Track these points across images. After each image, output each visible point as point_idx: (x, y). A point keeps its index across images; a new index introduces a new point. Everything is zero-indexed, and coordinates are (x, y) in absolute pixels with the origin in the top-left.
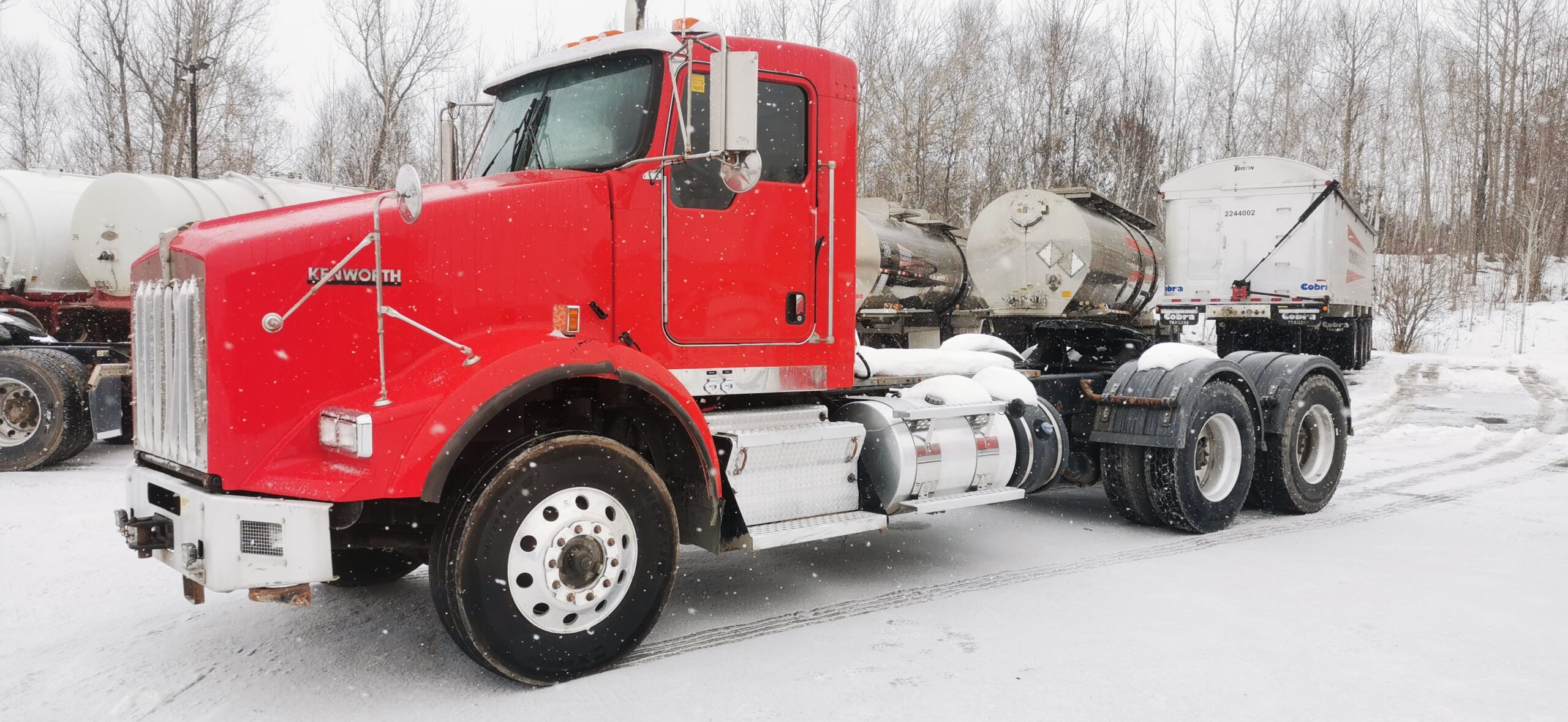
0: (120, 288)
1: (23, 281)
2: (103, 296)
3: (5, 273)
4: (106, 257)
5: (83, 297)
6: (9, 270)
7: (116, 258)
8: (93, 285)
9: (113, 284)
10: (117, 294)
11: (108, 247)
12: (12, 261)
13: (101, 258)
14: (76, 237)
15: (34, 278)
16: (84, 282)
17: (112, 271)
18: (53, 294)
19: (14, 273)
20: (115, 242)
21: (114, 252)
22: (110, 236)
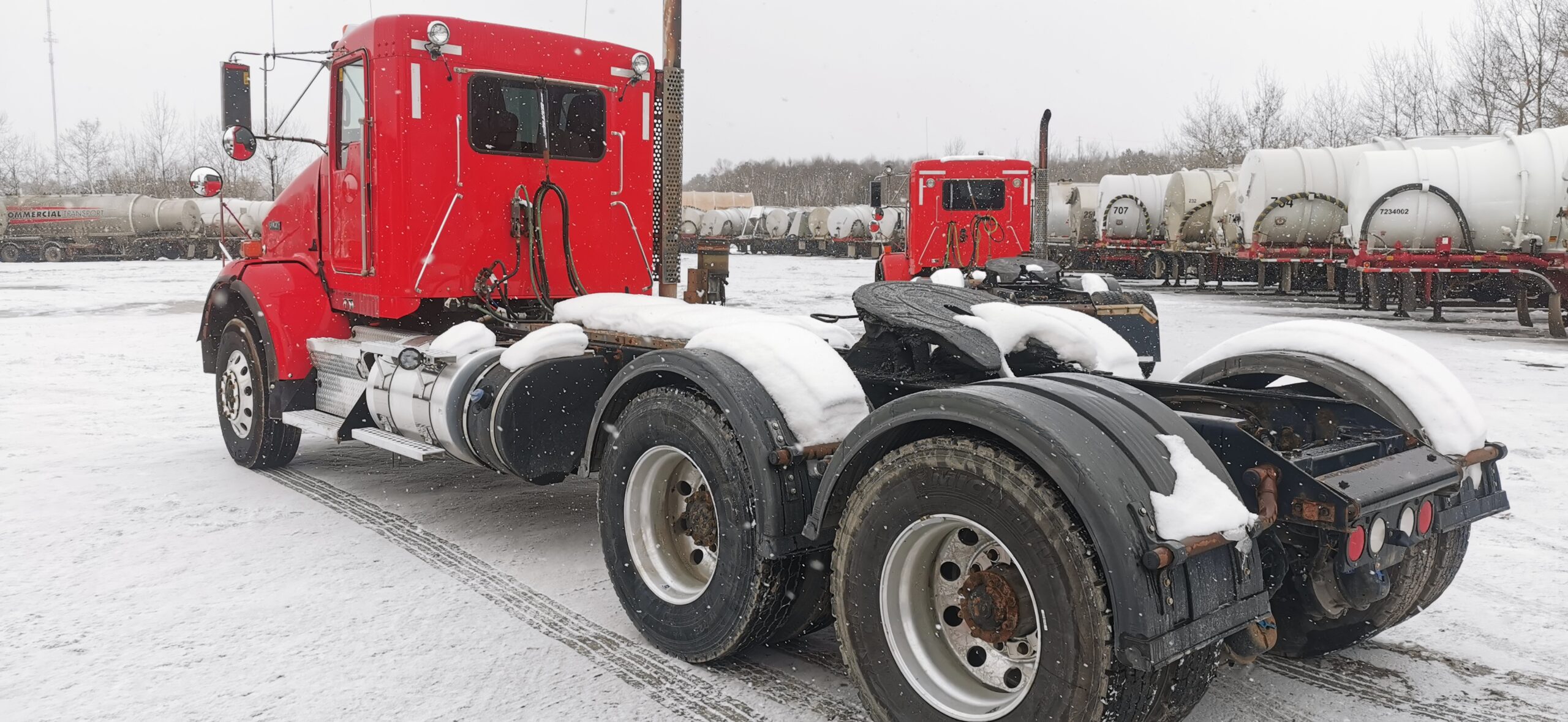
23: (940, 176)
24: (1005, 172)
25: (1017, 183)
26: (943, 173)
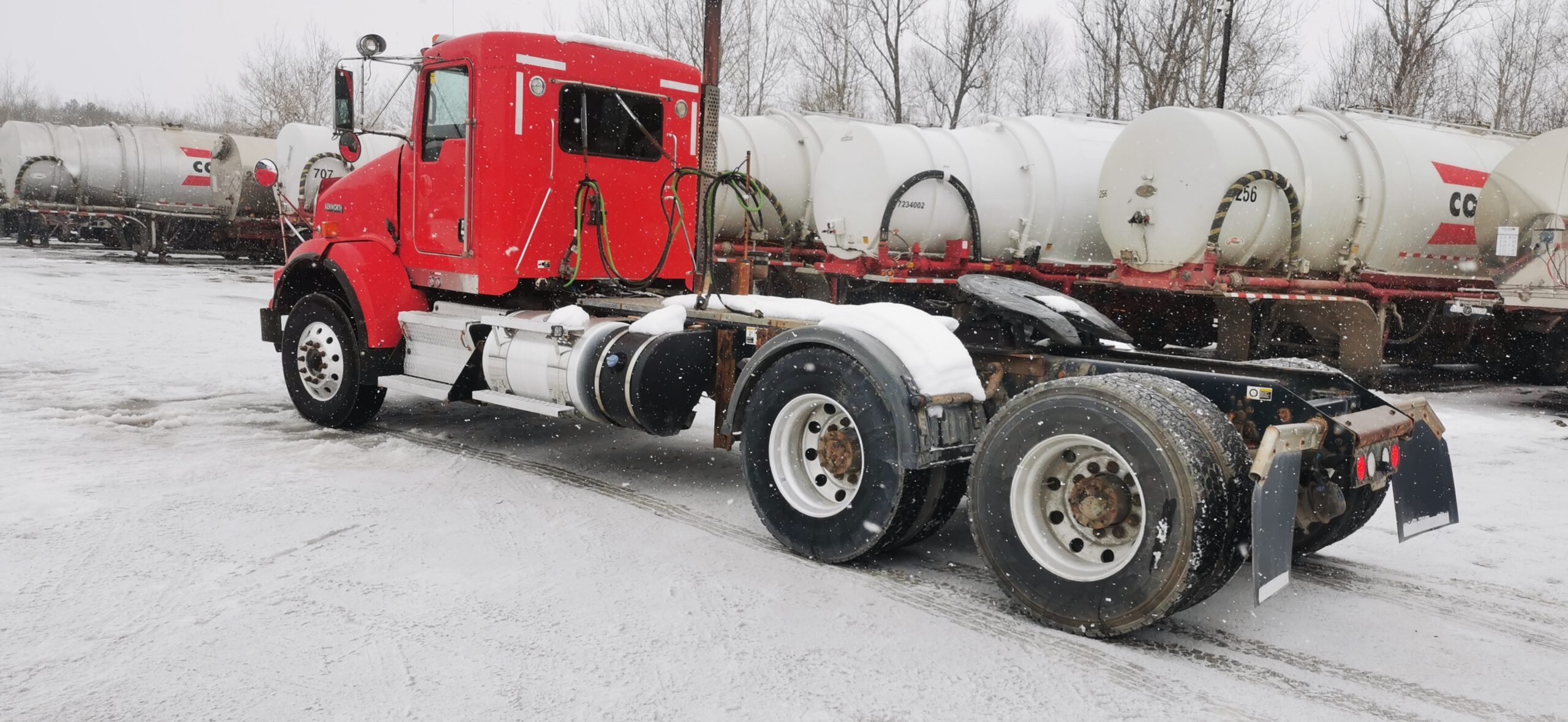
0: (1151, 260)
1: (1039, 248)
2: (1128, 271)
3: (1020, 238)
4: (1139, 220)
5: (1101, 272)
6: (1025, 235)
7: (1151, 221)
8: (1117, 255)
9: (1143, 257)
10: (1145, 269)
11: (1142, 205)
12: (1029, 224)
13: (1133, 221)
14: (1104, 194)
15: (1049, 246)
16: (1105, 252)
17: (1144, 237)
18: (1067, 265)
19: (1030, 239)
20: (1151, 200)
21: (1150, 213)
22: (1146, 191)
23: (557, 73)
24: (665, 83)
25: (680, 106)
26: (561, 66)
